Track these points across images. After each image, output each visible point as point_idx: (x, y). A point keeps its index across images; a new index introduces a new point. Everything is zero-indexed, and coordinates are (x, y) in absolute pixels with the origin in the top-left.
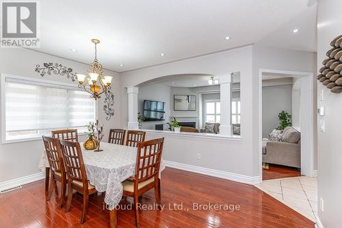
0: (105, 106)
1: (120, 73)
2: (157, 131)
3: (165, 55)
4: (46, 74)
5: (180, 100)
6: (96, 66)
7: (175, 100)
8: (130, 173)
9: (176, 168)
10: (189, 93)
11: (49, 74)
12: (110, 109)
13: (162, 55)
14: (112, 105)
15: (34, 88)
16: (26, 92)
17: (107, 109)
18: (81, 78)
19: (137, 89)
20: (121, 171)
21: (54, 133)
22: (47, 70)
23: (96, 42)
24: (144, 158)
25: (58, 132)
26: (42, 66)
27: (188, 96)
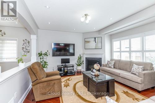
7: (85, 42)
14: (28, 47)
17: (24, 49)
27: (95, 38)
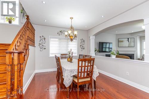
0: (81, 45)
1: (87, 31)
2: (106, 57)
3: (104, 16)
4: (60, 35)
5: (122, 41)
6: (72, 28)
7: (119, 41)
8: (76, 73)
9: (111, 77)
10: (129, 36)
11: (61, 34)
12: (83, 47)
13: (103, 17)
14: (84, 45)
15: (57, 40)
16: (55, 41)
17: (81, 47)
18: (66, 33)
19: (94, 37)
20: (71, 71)
21: (61, 55)
22: (61, 33)
23: (72, 18)
24: (82, 67)
25: (62, 55)
26: (59, 32)
27: (128, 39)
